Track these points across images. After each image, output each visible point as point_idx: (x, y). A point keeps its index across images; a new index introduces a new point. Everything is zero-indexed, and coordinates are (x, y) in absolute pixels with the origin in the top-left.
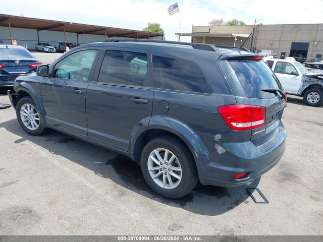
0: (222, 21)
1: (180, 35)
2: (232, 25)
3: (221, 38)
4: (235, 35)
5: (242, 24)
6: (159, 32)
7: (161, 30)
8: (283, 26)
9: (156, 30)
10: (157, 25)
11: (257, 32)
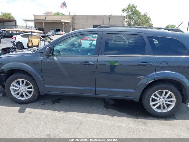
0: (51, 13)
1: (27, 21)
2: (57, 15)
3: (54, 22)
4: (63, 21)
5: (63, 15)
6: (11, 19)
7: (12, 17)
8: (87, 17)
9: (9, 17)
10: (9, 14)
11: (74, 19)
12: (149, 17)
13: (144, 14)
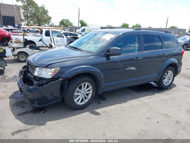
12: (47, 10)
13: (41, 6)
